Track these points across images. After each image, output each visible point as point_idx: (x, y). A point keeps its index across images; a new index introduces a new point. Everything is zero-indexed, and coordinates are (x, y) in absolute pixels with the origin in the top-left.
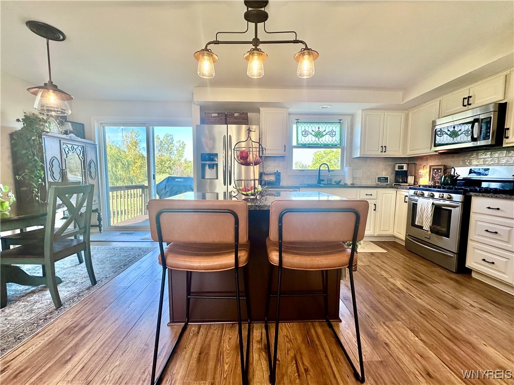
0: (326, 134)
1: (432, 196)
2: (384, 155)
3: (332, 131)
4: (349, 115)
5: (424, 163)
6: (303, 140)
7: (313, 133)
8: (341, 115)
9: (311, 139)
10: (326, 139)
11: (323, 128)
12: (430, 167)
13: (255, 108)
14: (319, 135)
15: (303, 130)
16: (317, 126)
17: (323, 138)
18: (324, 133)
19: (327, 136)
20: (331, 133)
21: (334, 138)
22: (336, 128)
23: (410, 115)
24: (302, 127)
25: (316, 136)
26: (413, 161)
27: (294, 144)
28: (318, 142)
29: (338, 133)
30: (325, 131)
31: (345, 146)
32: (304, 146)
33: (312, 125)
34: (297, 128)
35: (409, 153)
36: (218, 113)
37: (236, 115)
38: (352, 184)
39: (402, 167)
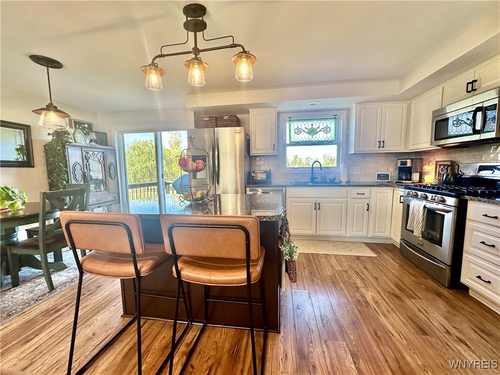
0: (320, 131)
1: (426, 198)
2: (382, 150)
3: (327, 127)
4: (344, 109)
5: (430, 158)
6: (296, 138)
7: (306, 131)
8: (337, 110)
9: (304, 137)
10: (321, 136)
11: (316, 124)
12: (437, 162)
13: (245, 109)
14: (312, 132)
15: (296, 128)
16: (310, 123)
17: (317, 135)
18: (318, 130)
19: (321, 133)
20: (326, 129)
21: (329, 135)
22: (331, 124)
23: (413, 105)
24: (295, 125)
25: (309, 133)
26: (419, 156)
27: (288, 142)
28: (312, 139)
29: (333, 129)
30: (318, 128)
31: (341, 142)
32: (297, 144)
33: (305, 122)
34: (290, 126)
35: (411, 148)
36: (209, 117)
37: (226, 118)
38: (347, 182)
39: (405, 163)
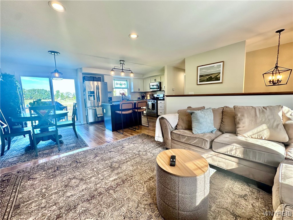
1: (151, 101)
2: (139, 91)
5: (148, 93)
7: (119, 84)
8: (127, 79)
13: (103, 76)
15: (116, 83)
16: (120, 81)
19: (123, 85)
26: (146, 93)
27: (114, 87)
28: (121, 87)
29: (126, 84)
32: (117, 88)
35: (145, 91)
37: (97, 77)
39: (143, 95)
